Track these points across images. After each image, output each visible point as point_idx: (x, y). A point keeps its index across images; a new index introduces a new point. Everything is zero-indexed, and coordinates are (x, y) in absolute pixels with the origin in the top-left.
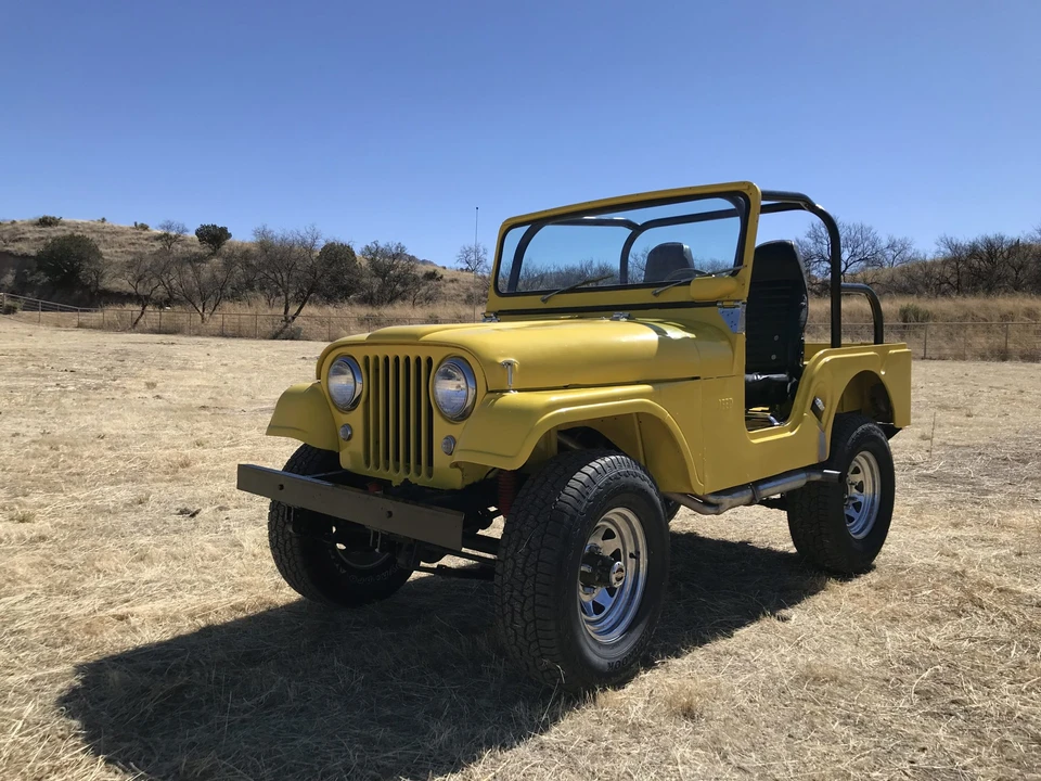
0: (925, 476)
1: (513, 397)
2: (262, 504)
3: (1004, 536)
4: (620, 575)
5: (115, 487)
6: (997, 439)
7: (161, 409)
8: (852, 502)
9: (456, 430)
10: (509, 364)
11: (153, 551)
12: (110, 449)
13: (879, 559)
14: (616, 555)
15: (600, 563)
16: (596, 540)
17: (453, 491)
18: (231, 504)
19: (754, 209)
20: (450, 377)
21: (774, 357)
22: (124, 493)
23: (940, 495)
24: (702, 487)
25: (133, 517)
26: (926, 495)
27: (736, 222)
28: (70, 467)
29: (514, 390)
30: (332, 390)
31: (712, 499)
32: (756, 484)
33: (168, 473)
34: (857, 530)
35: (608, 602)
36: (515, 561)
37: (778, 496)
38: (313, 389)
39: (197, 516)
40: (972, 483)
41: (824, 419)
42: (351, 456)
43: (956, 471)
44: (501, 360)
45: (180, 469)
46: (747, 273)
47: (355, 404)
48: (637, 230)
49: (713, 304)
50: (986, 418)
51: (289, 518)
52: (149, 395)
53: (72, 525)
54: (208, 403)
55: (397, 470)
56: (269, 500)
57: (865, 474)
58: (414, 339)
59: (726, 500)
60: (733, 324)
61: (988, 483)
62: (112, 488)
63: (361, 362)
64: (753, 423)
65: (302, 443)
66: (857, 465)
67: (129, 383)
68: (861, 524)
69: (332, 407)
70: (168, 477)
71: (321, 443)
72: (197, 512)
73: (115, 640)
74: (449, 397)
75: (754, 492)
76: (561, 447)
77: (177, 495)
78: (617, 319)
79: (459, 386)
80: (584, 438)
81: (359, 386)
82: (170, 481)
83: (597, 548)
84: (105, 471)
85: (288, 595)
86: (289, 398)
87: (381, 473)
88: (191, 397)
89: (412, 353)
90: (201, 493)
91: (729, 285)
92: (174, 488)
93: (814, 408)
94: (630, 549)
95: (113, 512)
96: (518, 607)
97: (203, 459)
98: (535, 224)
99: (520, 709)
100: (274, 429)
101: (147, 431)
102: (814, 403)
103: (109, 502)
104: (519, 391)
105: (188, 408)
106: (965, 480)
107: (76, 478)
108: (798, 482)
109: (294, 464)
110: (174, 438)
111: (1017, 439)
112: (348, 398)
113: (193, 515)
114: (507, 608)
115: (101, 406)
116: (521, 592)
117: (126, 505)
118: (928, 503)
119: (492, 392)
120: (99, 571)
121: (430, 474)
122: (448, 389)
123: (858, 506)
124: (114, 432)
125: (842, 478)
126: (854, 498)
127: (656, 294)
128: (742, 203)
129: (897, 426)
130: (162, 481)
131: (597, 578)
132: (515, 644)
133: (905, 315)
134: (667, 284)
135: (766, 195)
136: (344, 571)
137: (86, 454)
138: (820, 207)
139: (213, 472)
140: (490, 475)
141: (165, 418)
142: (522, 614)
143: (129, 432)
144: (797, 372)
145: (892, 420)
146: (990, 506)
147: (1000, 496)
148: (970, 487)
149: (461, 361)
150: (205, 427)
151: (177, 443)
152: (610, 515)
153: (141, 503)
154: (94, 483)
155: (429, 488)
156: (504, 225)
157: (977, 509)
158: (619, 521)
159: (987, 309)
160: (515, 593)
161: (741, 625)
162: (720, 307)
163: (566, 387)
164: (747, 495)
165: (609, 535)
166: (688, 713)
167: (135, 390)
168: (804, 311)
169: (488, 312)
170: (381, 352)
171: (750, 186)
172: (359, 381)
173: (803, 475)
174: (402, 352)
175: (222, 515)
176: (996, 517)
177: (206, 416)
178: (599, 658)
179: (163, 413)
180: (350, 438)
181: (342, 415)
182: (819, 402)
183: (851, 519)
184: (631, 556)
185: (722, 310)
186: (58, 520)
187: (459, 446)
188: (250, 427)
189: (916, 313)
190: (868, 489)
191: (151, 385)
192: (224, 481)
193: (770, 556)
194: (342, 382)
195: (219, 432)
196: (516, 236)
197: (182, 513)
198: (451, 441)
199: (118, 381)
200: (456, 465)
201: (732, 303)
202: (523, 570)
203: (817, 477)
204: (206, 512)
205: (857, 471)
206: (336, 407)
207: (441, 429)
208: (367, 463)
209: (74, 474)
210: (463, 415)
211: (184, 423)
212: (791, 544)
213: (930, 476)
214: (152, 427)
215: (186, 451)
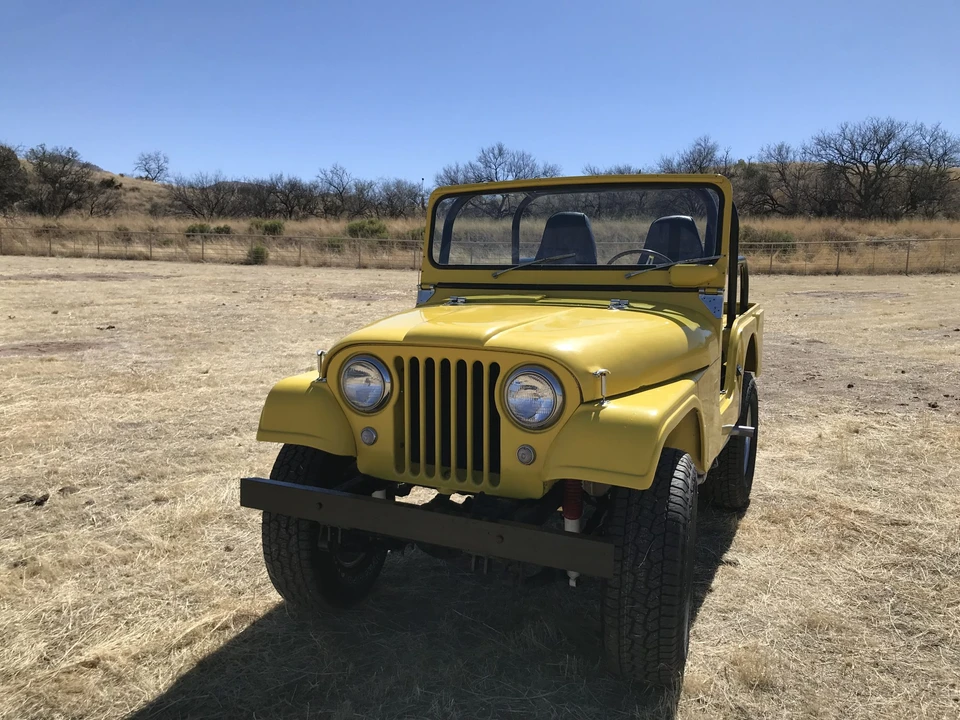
9: (533, 439)
10: (604, 374)
19: (728, 204)
29: (606, 399)
30: (347, 391)
36: (633, 574)
38: (314, 388)
39: (46, 504)
41: (740, 381)
42: (373, 461)
46: (726, 262)
47: (381, 406)
49: (695, 290)
55: (446, 477)
60: (715, 310)
63: (390, 363)
69: (346, 409)
81: (388, 386)
86: (280, 396)
91: (712, 274)
93: (738, 373)
96: (640, 619)
100: (264, 433)
102: (737, 370)
104: (609, 399)
112: (373, 398)
113: (40, 502)
114: (626, 620)
116: (645, 604)
119: (588, 402)
121: (495, 481)
132: (629, 651)
142: (645, 625)
160: (637, 605)
162: (701, 293)
170: (422, 354)
172: (388, 380)
174: (453, 356)
180: (374, 442)
181: (361, 418)
185: (704, 295)
197: (23, 501)
198: (529, 451)
201: (715, 291)
202: (646, 583)
206: (352, 408)
207: (513, 438)
208: (400, 467)
210: (545, 424)
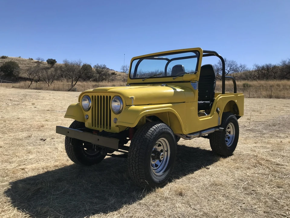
0: (248, 130)
1: (133, 107)
2: (63, 137)
3: (268, 146)
4: (162, 156)
5: (22, 133)
6: (268, 120)
7: (36, 111)
8: (227, 137)
9: (117, 116)
10: (132, 98)
11: (32, 150)
12: (21, 122)
13: (234, 152)
14: (162, 151)
15: (157, 153)
16: (156, 147)
17: (116, 133)
18: (55, 137)
19: (201, 55)
20: (116, 101)
21: (206, 97)
22: (25, 134)
23: (252, 135)
24: (185, 132)
25: (27, 141)
26: (248, 135)
27: (196, 59)
28: (9, 127)
29: (134, 105)
30: (83, 105)
31: (188, 136)
32: (201, 132)
33: (37, 129)
34: (229, 144)
35: (159, 164)
36: (133, 152)
37: (207, 135)
38: (78, 105)
39: (45, 141)
40: (261, 132)
41: (220, 114)
42: (88, 124)
43: (256, 128)
44: (130, 97)
45: (41, 128)
46: (199, 73)
47: (89, 109)
48: (169, 61)
50: (265, 114)
51: (70, 141)
52: (33, 107)
53: (9, 143)
54: (50, 109)
55: (101, 127)
56: (65, 136)
57: (231, 129)
58: (106, 91)
59: (192, 136)
60: (195, 87)
61: (265, 131)
62: (21, 133)
63: (91, 97)
64: (200, 115)
65: (74, 120)
66: (229, 126)
67: (27, 103)
68: (230, 143)
69: (83, 110)
70: (37, 130)
71: (80, 120)
72: (45, 140)
73: (21, 175)
74: (115, 107)
75: (200, 134)
76: (147, 121)
77: (40, 135)
78: (163, 86)
79: (118, 104)
80: (153, 118)
81: (90, 104)
82: (38, 131)
83: (156, 149)
84: (19, 128)
85: (71, 162)
86: (71, 107)
87: (96, 128)
88: (45, 107)
89: (105, 95)
90: (47, 134)
91: (194, 77)
92: (39, 133)
93: (217, 111)
94: (166, 149)
95: (22, 140)
96: (134, 165)
97: (48, 125)
98: (141, 59)
99: (134, 193)
100: (66, 116)
101: (32, 117)
102: (217, 109)
103: (20, 137)
104: (135, 105)
105: (44, 110)
106: (258, 131)
107: (11, 130)
108: (212, 131)
109: (72, 126)
110: (39, 119)
111: (273, 120)
112: (87, 107)
113: (44, 140)
114: (131, 166)
115: (19, 110)
116: (135, 161)
117: (25, 138)
118: (248, 137)
119: (127, 106)
120: (17, 156)
121: (110, 129)
122: (115, 105)
123: (229, 138)
124: (22, 117)
125: (225, 130)
126: (227, 136)
127: (174, 79)
128: (198, 53)
129: (240, 116)
130: (36, 131)
131: (156, 157)
132: (133, 176)
133: (244, 85)
134: (177, 76)
135: (204, 52)
136: (86, 156)
137: (14, 123)
138: (220, 55)
139: (50, 128)
140: (127, 129)
141: (37, 113)
142: (135, 167)
143: (26, 117)
144: (212, 101)
145: (239, 114)
146: (265, 138)
147: (268, 135)
148: (260, 133)
149: (119, 97)
150: (48, 116)
151: (40, 120)
152: (160, 140)
153: (29, 137)
154: (16, 132)
155: (110, 133)
156: (132, 59)
157: (261, 138)
158: (162, 141)
159: (266, 84)
160: (133, 161)
161: (196, 170)
163: (148, 105)
164: (198, 135)
165: (160, 145)
166: (181, 194)
167: (28, 105)
168: (215, 84)
169: (127, 83)
170: (96, 94)
171: (200, 49)
172: (90, 103)
173: (214, 129)
174: (102, 94)
175: (53, 140)
176: (266, 141)
177: (49, 113)
178: (156, 179)
179: (36, 112)
180: (88, 118)
181: (86, 112)
182: (218, 109)
183: (227, 141)
184: (166, 151)
185: (192, 83)
186: (6, 142)
187: (118, 121)
188: (61, 116)
189: (247, 85)
190: (232, 133)
191: (33, 104)
192: (53, 131)
193: (205, 152)
194: (86, 103)
195: (52, 117)
196: (135, 62)
197: (41, 140)
198: (116, 119)
199: (24, 103)
200: (117, 126)
202: (135, 155)
203: (217, 130)
204: (48, 139)
205: (229, 128)
206: (84, 109)
207: (113, 116)
208: (93, 126)
209: (10, 129)
210: (119, 112)
211: (43, 115)
212: (211, 148)
213: (249, 130)
214: (33, 116)
215: (43, 123)
